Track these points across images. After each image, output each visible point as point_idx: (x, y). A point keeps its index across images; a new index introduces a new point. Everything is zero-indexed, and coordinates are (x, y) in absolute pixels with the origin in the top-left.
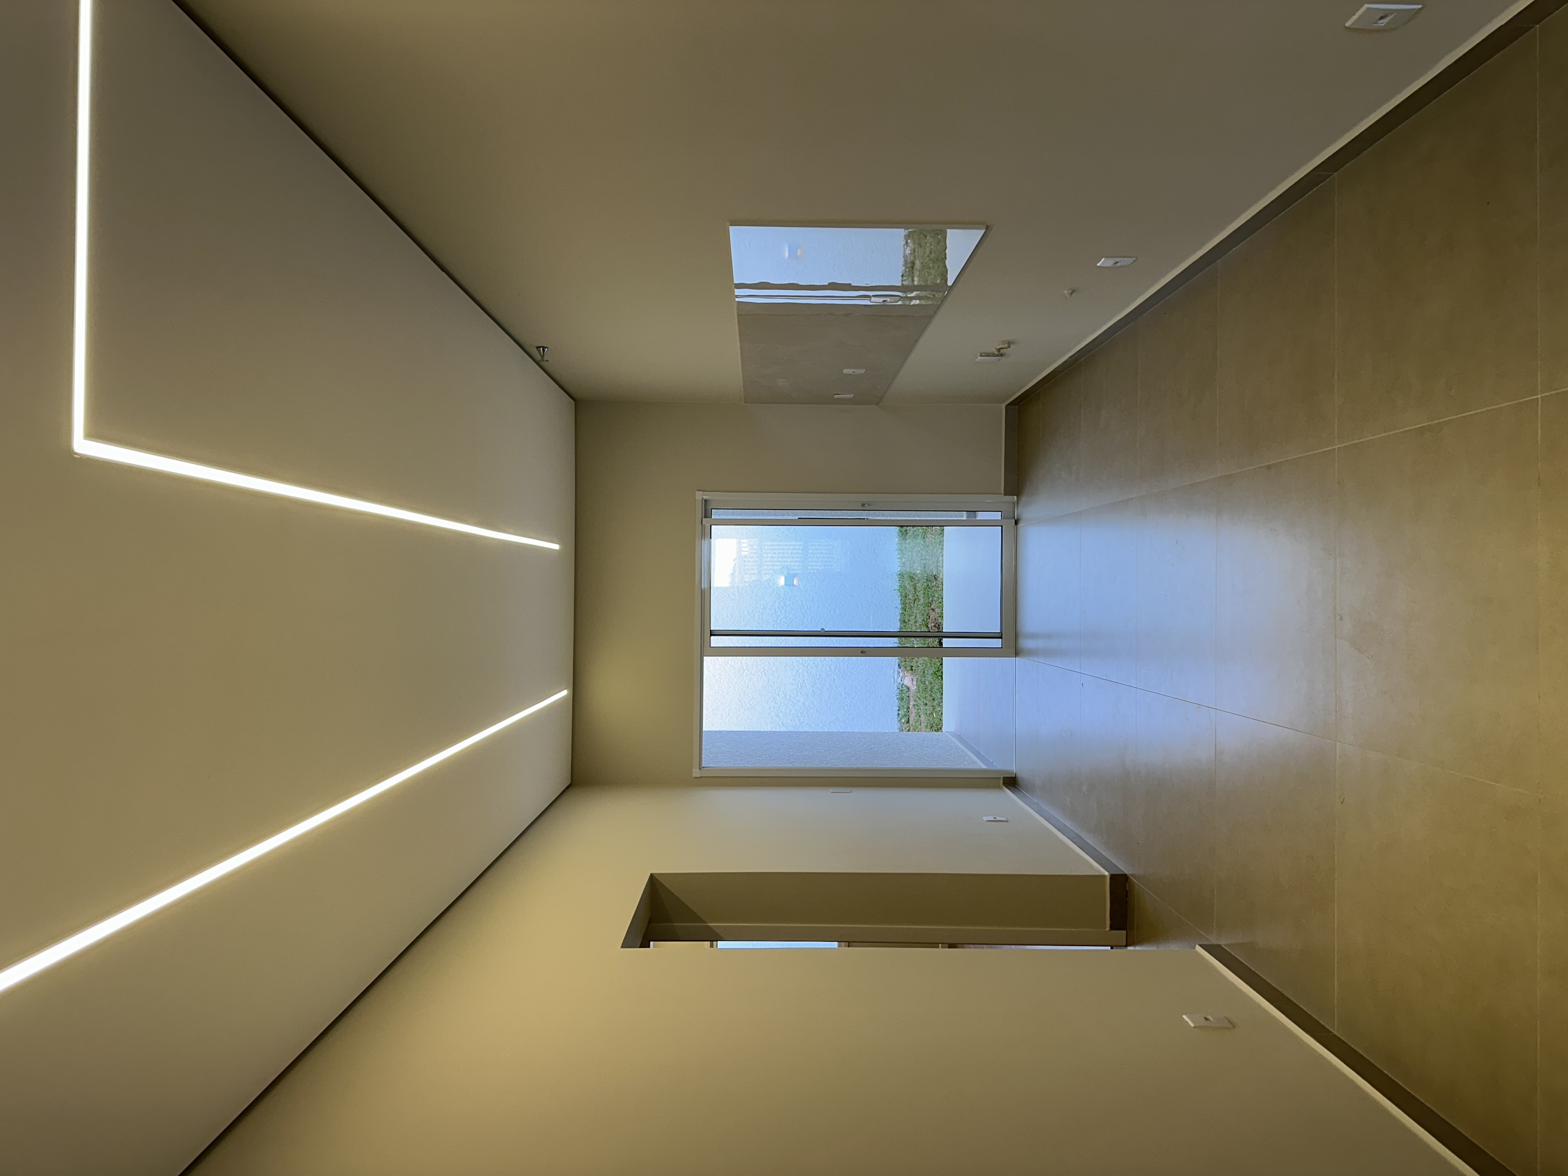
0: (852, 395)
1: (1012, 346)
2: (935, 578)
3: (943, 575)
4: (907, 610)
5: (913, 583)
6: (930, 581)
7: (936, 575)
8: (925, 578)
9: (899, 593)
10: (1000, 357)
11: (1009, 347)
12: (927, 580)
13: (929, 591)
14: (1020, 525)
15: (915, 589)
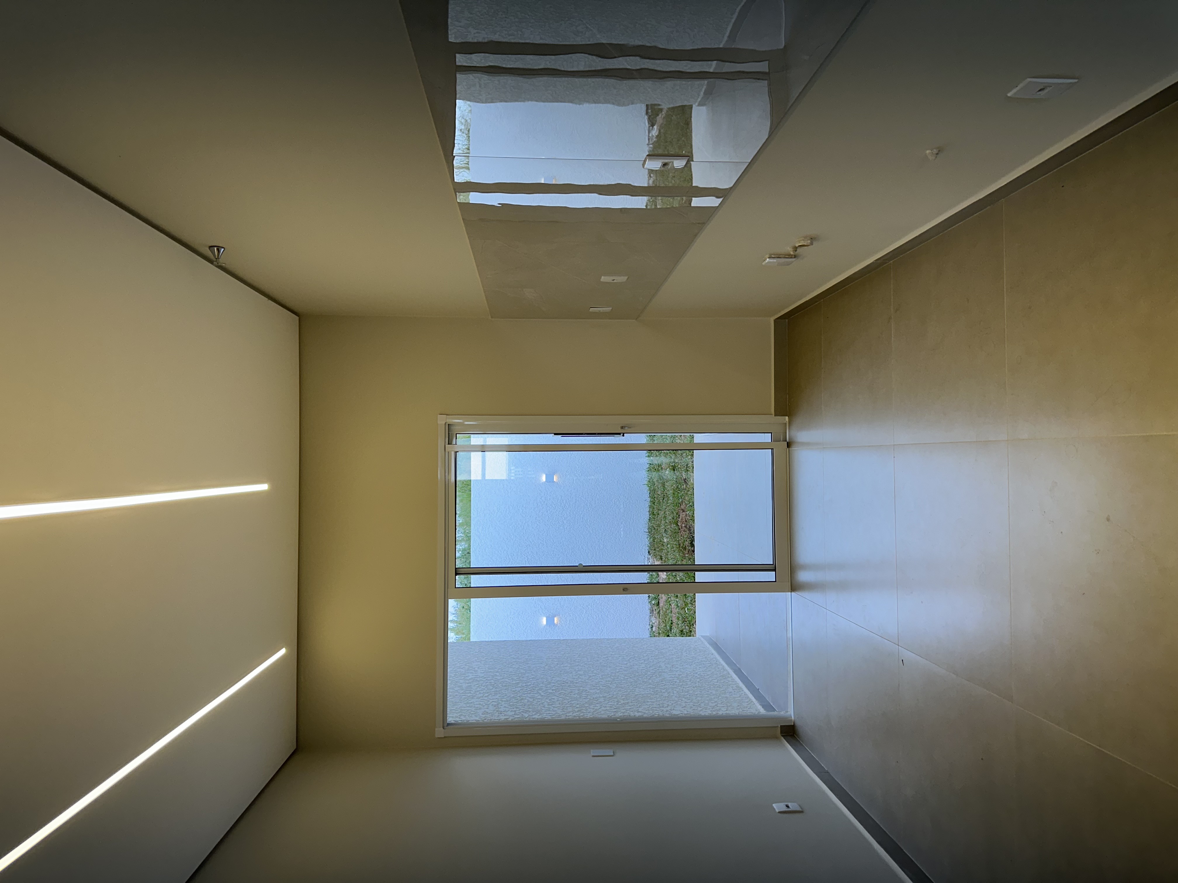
0: (611, 308)
1: (814, 243)
2: (685, 482)
3: (693, 481)
4: (655, 504)
5: (662, 481)
6: (680, 483)
7: (686, 479)
8: (675, 479)
9: (648, 488)
10: (794, 259)
11: (812, 244)
12: (676, 482)
13: (679, 493)
14: (794, 449)
15: (664, 487)
